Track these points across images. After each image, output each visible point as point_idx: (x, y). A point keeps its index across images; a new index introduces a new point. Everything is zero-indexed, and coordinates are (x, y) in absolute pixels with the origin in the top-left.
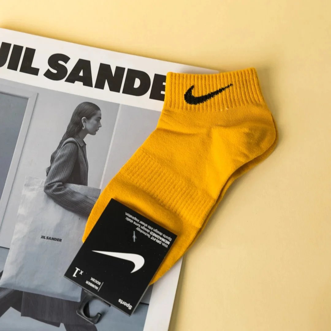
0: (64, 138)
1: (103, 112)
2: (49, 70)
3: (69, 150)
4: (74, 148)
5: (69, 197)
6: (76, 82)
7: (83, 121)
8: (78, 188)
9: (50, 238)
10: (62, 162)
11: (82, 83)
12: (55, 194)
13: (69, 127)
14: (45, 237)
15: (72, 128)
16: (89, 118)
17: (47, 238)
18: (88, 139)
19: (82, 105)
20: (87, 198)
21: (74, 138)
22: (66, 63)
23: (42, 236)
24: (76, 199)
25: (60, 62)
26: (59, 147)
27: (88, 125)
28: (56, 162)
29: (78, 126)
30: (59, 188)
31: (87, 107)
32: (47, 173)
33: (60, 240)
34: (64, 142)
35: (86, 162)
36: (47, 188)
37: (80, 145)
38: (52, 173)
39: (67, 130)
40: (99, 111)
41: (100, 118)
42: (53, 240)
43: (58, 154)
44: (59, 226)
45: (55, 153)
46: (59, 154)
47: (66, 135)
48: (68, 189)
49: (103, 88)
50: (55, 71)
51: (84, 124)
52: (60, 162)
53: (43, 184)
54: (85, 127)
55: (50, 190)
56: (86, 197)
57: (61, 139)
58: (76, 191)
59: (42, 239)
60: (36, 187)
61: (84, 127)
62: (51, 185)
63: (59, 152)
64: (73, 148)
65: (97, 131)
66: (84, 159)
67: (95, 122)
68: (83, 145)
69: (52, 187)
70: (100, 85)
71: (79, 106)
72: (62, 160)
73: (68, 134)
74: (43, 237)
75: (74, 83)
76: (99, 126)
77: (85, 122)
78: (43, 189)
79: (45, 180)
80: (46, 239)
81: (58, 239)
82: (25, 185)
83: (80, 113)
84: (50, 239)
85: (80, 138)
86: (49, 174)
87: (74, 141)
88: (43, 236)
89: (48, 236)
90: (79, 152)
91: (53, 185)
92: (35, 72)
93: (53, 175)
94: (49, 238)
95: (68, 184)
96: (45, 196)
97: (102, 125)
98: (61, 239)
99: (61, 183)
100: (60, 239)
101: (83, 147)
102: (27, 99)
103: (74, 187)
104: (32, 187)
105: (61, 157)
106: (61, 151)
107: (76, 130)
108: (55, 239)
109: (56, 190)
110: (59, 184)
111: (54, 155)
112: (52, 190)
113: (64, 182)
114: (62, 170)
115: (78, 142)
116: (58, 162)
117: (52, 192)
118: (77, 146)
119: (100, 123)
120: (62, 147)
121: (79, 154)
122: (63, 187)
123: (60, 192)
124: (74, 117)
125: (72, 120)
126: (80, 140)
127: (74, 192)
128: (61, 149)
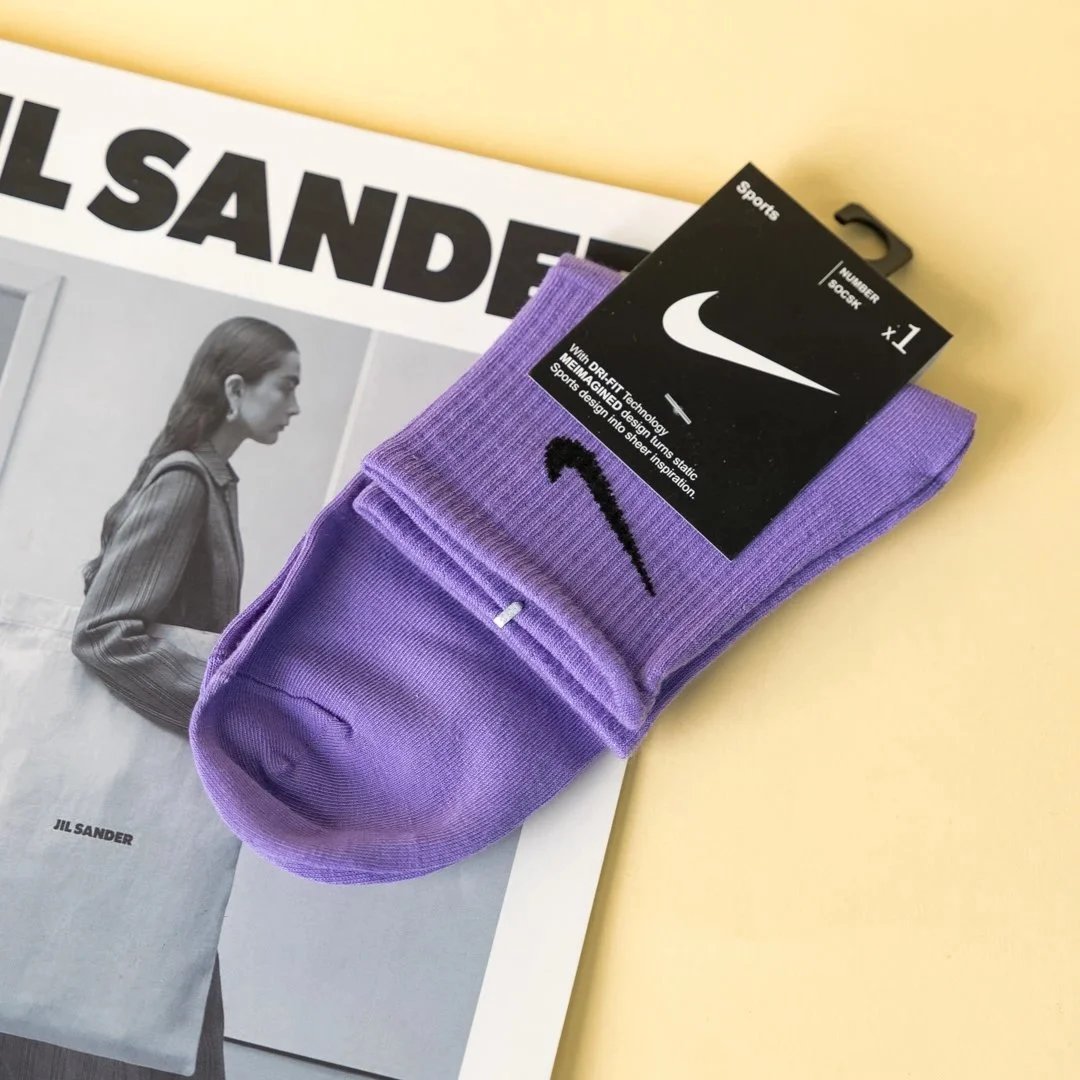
0: (157, 453)
2: (106, 190)
3: (176, 497)
4: (191, 490)
6: (211, 241)
7: (228, 390)
8: (203, 642)
9: (89, 828)
10: (145, 542)
11: (231, 245)
12: (112, 664)
13: (176, 409)
14: (69, 823)
15: (186, 415)
16: (252, 378)
18: (246, 458)
19: (232, 327)
21: (193, 453)
22: (173, 163)
23: (59, 821)
25: (154, 163)
26: (136, 486)
27: (248, 406)
28: (120, 541)
29: (211, 408)
30: (128, 643)
31: (246, 336)
32: (86, 582)
33: (128, 839)
34: (154, 465)
36: (86, 638)
37: (217, 480)
38: (103, 583)
39: (170, 419)
40: (292, 355)
41: (296, 381)
42: (101, 837)
43: (131, 512)
44: (125, 787)
45: (121, 505)
46: (135, 512)
47: (163, 438)
48: (162, 645)
49: (309, 267)
50: (129, 196)
51: (233, 401)
52: (135, 540)
53: (69, 623)
54: (235, 412)
55: (96, 648)
58: (193, 655)
59: (58, 830)
60: (44, 634)
61: (232, 412)
62: (98, 628)
64: (187, 492)
65: (281, 427)
66: (226, 532)
67: (277, 395)
68: (225, 482)
69: (102, 635)
70: (299, 255)
71: (220, 332)
72: (144, 535)
73: (172, 437)
74: (62, 825)
75: (199, 240)
76: (291, 410)
77: (239, 394)
78: (70, 643)
80: (72, 833)
81: (119, 834)
83: (218, 360)
84: (90, 835)
85: (215, 452)
86: (93, 586)
87: (192, 464)
88: (64, 822)
89: (80, 822)
90: (211, 505)
91: (108, 631)
93: (109, 593)
94: (84, 828)
95: (163, 625)
96: (75, 668)
97: (301, 409)
98: (130, 833)
99: (138, 623)
100: (126, 835)
101: (225, 487)
102: (21, 297)
103: (186, 639)
104: (28, 635)
105: (140, 524)
106: (141, 499)
107: (202, 422)
108: (107, 834)
109: (116, 649)
110: (132, 627)
111: (114, 516)
112: (102, 646)
113: (153, 619)
114: (143, 572)
115: (207, 469)
116: (131, 543)
117: (102, 654)
118: (205, 484)
119: (294, 399)
120: (148, 486)
121: (211, 513)
122: (144, 637)
123: (135, 657)
124: (195, 373)
125: (188, 383)
126: (217, 460)
127: (187, 659)
128: (141, 493)
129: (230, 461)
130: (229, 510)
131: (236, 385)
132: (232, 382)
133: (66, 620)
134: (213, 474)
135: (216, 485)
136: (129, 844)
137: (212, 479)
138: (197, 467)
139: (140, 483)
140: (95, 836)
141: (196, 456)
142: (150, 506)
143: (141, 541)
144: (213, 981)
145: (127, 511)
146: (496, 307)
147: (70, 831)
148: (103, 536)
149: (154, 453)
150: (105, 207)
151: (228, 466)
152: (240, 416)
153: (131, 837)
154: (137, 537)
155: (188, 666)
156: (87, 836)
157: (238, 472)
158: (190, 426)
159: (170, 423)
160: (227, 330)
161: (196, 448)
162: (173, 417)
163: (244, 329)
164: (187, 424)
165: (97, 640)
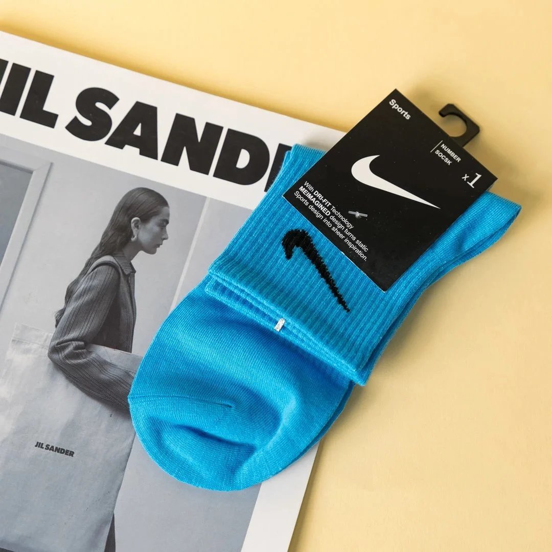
0: (95, 256)
1: (174, 210)
2: (76, 119)
3: (103, 279)
4: (111, 276)
5: (95, 371)
6: (127, 147)
7: (133, 225)
8: (114, 355)
9: (52, 447)
10: (87, 301)
11: (137, 150)
12: (68, 364)
13: (105, 234)
14: (42, 444)
15: (111, 237)
16: (145, 219)
18: (140, 261)
19: (135, 192)
20: (129, 375)
21: (113, 257)
22: (110, 107)
23: (37, 443)
24: (107, 378)
25: (100, 106)
26: (84, 273)
27: (142, 234)
28: (74, 301)
29: (124, 234)
31: (143, 197)
32: (57, 320)
34: (93, 262)
35: (132, 305)
36: (55, 350)
37: (124, 271)
38: (65, 322)
40: (166, 208)
41: (167, 222)
42: (58, 452)
43: (81, 286)
44: (71, 427)
45: (76, 282)
46: (83, 286)
47: (98, 249)
48: (93, 355)
49: (176, 163)
50: (88, 123)
51: (135, 231)
53: (47, 342)
54: (136, 237)
55: (60, 355)
56: (127, 373)
57: (89, 256)
58: (109, 361)
59: (37, 448)
60: (35, 346)
61: (134, 237)
62: (63, 344)
63: (83, 281)
64: (109, 278)
65: (158, 246)
66: (128, 298)
67: (157, 229)
68: (129, 272)
69: (64, 348)
71: (130, 194)
72: (86, 298)
73: (103, 248)
74: (39, 445)
75: (122, 148)
76: (164, 237)
77: (138, 226)
78: (47, 352)
79: (51, 335)
81: (67, 451)
82: (13, 341)
83: (128, 209)
84: (53, 450)
85: (124, 256)
86: (60, 323)
87: (112, 262)
88: (40, 443)
89: (48, 444)
90: (121, 284)
91: (67, 346)
92: (50, 120)
93: (68, 327)
94: (50, 447)
95: (95, 345)
96: (49, 365)
97: (169, 236)
100: (71, 452)
101: (129, 275)
102: (30, 172)
103: (105, 353)
104: (27, 346)
105: (85, 292)
106: (86, 280)
107: (118, 241)
108: (61, 451)
109: (71, 356)
110: (79, 345)
111: (72, 288)
112: (63, 354)
113: (89, 341)
114: (86, 318)
115: (120, 265)
116: (80, 302)
117: (63, 359)
118: (119, 274)
119: (166, 232)
120: (90, 273)
121: (121, 288)
122: (85, 350)
123: (79, 361)
124: (117, 215)
125: (112, 220)
126: (126, 261)
127: (105, 363)
128: (86, 277)
129: (132, 261)
130: (130, 287)
131: (136, 222)
132: (135, 221)
133: (46, 340)
134: (123, 268)
135: (123, 273)
136: (72, 456)
137: (122, 270)
138: (115, 263)
139: (86, 271)
140: (55, 451)
141: (115, 259)
142: (91, 283)
143: (85, 301)
144: (111, 528)
145: (79, 285)
147: (43, 448)
148: (66, 298)
149: (93, 255)
150: (74, 128)
151: (131, 264)
153: (73, 453)
154: (83, 299)
155: (106, 367)
156: (51, 451)
157: (135, 268)
158: (112, 243)
159: (102, 241)
160: (133, 195)
161: (115, 254)
162: (104, 238)
163: (142, 194)
164: (112, 241)
165: (61, 351)
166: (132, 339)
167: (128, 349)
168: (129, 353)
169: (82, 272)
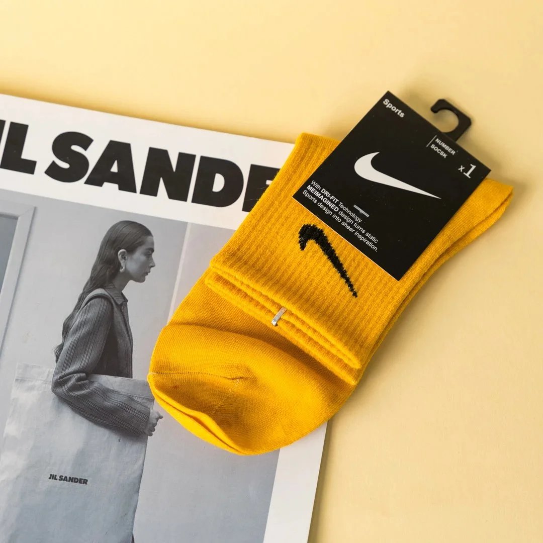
0: (87, 291)
1: (157, 239)
3: (97, 312)
4: (105, 308)
5: (98, 400)
7: (120, 257)
8: (116, 382)
9: (66, 477)
10: (84, 334)
11: (116, 186)
12: (72, 396)
13: (94, 268)
14: (56, 476)
15: (99, 271)
16: (131, 250)
17: (61, 478)
18: (131, 290)
19: (119, 226)
20: (133, 400)
21: (105, 289)
23: (51, 475)
24: (111, 404)
25: (76, 148)
26: (78, 307)
27: (130, 264)
28: (72, 336)
29: (112, 267)
30: (79, 385)
31: (127, 230)
32: (56, 356)
33: (85, 482)
34: (86, 297)
35: (128, 333)
36: (58, 384)
37: (117, 301)
38: (65, 356)
39: (92, 274)
40: (149, 237)
41: (153, 250)
42: (72, 482)
43: (76, 320)
44: (82, 456)
45: (71, 317)
46: (78, 320)
47: (89, 283)
48: (96, 385)
49: (155, 194)
50: (65, 165)
51: (122, 262)
52: (79, 335)
54: (124, 268)
55: (64, 388)
56: (130, 398)
57: (81, 291)
58: (111, 388)
59: (51, 480)
60: (38, 383)
61: (122, 268)
62: (65, 378)
64: (103, 309)
65: (147, 274)
66: (123, 327)
67: (143, 258)
68: (121, 302)
69: (66, 381)
70: (150, 189)
71: (114, 228)
72: (83, 331)
73: (94, 282)
74: (53, 477)
76: (151, 265)
77: (124, 258)
78: (51, 387)
79: (53, 370)
81: (80, 479)
82: (17, 380)
83: (114, 242)
84: (67, 481)
85: (115, 288)
86: (60, 358)
87: (104, 294)
88: (53, 475)
89: (61, 475)
90: (115, 314)
91: (69, 380)
93: (68, 361)
94: (63, 478)
95: (96, 375)
96: (54, 399)
97: (156, 263)
98: (86, 479)
99: (83, 375)
101: (122, 305)
102: (15, 218)
103: (107, 381)
104: (30, 384)
105: (81, 326)
106: (81, 313)
107: (108, 273)
108: (75, 480)
109: (74, 388)
110: (80, 377)
111: (68, 323)
112: (66, 387)
113: (90, 372)
114: (84, 350)
115: (112, 296)
117: (67, 391)
118: (112, 305)
119: (152, 259)
120: (84, 307)
121: (115, 318)
122: (87, 381)
123: (83, 392)
124: (103, 250)
125: (99, 255)
126: (116, 292)
127: (108, 390)
128: (81, 311)
129: (123, 291)
130: (123, 316)
131: (123, 254)
132: (121, 253)
133: (48, 376)
134: (115, 299)
135: (116, 304)
136: (86, 484)
137: (115, 301)
138: (107, 295)
139: (80, 306)
140: (69, 481)
141: (106, 291)
142: (85, 317)
143: (82, 335)
145: (74, 320)
146: (247, 207)
147: (57, 479)
148: (63, 333)
149: (85, 290)
150: (53, 172)
151: (122, 294)
152: (126, 269)
153: (87, 481)
154: (80, 332)
155: (109, 394)
156: (65, 481)
157: (127, 297)
158: (102, 276)
159: (92, 275)
160: (117, 228)
161: (105, 287)
162: (93, 272)
163: (125, 227)
164: (101, 275)
165: (64, 385)
166: (132, 365)
167: (129, 374)
168: (131, 379)
169: (76, 307)
